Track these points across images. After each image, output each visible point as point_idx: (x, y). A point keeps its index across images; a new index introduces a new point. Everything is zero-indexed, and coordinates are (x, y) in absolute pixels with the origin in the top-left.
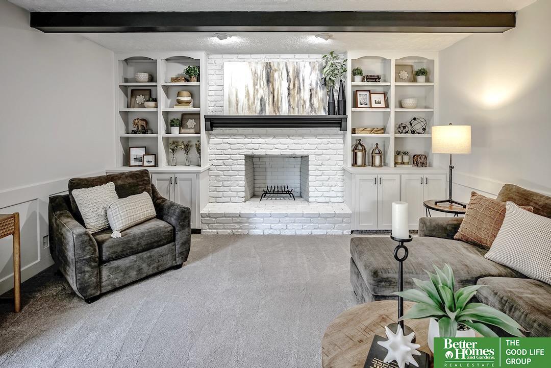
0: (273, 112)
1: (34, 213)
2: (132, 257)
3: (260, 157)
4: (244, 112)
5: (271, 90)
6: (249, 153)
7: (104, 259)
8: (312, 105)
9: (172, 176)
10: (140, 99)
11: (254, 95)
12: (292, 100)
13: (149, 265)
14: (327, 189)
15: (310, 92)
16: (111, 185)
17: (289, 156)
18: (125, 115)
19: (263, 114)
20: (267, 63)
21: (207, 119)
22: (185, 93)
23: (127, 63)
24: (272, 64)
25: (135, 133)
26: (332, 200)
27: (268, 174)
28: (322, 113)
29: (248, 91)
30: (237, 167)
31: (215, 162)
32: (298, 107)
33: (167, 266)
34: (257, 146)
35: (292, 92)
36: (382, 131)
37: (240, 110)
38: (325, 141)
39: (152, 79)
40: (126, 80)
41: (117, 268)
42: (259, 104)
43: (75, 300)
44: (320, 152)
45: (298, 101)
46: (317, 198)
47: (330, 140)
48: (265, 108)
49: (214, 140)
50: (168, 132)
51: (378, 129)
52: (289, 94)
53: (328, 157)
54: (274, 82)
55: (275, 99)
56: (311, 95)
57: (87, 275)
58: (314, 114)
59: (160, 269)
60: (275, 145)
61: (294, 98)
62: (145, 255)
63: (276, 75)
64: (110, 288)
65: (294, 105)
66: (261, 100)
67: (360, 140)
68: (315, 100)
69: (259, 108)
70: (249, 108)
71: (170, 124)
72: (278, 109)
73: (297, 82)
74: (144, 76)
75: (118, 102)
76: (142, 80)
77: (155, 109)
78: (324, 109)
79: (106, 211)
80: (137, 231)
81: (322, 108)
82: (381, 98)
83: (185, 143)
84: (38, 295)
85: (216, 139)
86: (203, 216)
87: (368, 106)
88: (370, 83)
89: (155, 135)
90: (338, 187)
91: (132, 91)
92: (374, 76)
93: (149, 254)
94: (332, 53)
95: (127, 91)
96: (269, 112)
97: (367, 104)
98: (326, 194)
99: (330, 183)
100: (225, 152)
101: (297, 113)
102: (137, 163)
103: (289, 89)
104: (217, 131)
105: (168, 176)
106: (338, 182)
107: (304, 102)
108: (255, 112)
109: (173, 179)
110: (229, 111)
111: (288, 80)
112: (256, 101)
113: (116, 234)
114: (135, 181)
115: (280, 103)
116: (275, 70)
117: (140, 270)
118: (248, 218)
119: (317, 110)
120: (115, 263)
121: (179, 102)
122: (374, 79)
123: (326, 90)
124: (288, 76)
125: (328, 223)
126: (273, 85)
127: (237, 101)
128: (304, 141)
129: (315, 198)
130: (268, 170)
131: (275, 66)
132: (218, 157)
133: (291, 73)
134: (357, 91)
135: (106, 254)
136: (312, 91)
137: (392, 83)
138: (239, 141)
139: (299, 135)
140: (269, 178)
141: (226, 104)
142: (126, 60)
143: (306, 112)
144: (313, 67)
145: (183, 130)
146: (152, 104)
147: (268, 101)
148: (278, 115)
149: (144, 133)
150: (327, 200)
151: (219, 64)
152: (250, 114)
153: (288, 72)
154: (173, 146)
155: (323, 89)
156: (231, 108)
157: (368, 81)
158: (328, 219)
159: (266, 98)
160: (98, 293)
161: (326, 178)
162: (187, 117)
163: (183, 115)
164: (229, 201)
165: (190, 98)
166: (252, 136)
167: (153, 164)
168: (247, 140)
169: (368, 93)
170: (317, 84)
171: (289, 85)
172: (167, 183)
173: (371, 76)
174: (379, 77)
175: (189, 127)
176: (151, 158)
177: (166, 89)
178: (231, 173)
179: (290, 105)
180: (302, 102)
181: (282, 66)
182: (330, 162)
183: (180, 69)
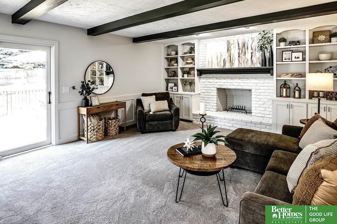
0: (230, 65)
1: (133, 104)
2: (156, 122)
3: (229, 89)
4: (215, 66)
5: (229, 55)
6: (219, 87)
7: (147, 120)
8: (252, 61)
9: (181, 95)
10: (173, 62)
11: (220, 58)
12: (240, 59)
13: (162, 126)
14: (264, 109)
15: (251, 54)
16: (154, 97)
17: (246, 90)
18: (167, 70)
19: (225, 67)
20: (227, 41)
21: (198, 70)
22: (190, 59)
23: (169, 48)
24: (230, 41)
25: (171, 77)
26: (266, 116)
27: (235, 99)
28: (258, 66)
29: (217, 56)
30: (213, 94)
31: (203, 91)
32: (244, 63)
33: (169, 129)
34: (222, 84)
35: (241, 55)
36: (300, 76)
37: (213, 66)
38: (262, 81)
39: (177, 54)
40: (168, 55)
41: (151, 124)
42: (223, 62)
43: (139, 132)
44: (258, 88)
45: (244, 60)
46: (257, 114)
47: (264, 81)
48: (226, 64)
49: (202, 80)
50: (183, 76)
51: (297, 75)
52: (239, 56)
53: (263, 91)
54: (231, 51)
55: (231, 59)
56: (252, 56)
57: (141, 124)
58: (253, 66)
59: (166, 129)
60: (232, 83)
61: (242, 58)
62: (160, 122)
63: (232, 46)
64: (148, 131)
65: (242, 61)
66: (224, 60)
67: (285, 81)
68: (254, 58)
69: (222, 64)
70: (218, 65)
71: (184, 73)
72: (233, 64)
73: (243, 50)
74: (174, 53)
75: (165, 64)
76: (173, 54)
77: (177, 67)
78: (260, 63)
79: (150, 105)
80: (158, 113)
81: (259, 63)
82: (300, 55)
83: (190, 82)
84: (131, 129)
85: (203, 80)
86: (193, 115)
87: (290, 60)
88: (292, 46)
89: (177, 78)
90: (270, 109)
91: (170, 59)
92: (295, 41)
93: (162, 122)
94: (264, 31)
95: (168, 59)
96: (228, 66)
97: (290, 59)
98: (262, 112)
99: (265, 106)
100: (207, 86)
101: (243, 66)
102: (171, 90)
103: (239, 54)
104: (203, 76)
105: (179, 96)
106: (270, 106)
107: (248, 60)
108: (221, 66)
109: (182, 97)
110: (208, 66)
111: (238, 49)
112: (221, 61)
113: (151, 113)
114: (163, 96)
115: (234, 61)
116: (232, 44)
117: (158, 128)
118: (214, 118)
119: (255, 64)
120: (151, 122)
121: (187, 63)
122: (295, 43)
123: (261, 52)
124: (239, 46)
125: (257, 127)
126: (230, 52)
127: (212, 61)
128: (249, 81)
129: (255, 114)
130: (234, 97)
131: (231, 42)
132: (204, 88)
133: (240, 45)
134: (283, 51)
135: (147, 119)
136: (252, 54)
137: (307, 45)
138: (214, 81)
139: (246, 78)
140: (235, 101)
141: (207, 63)
142: (168, 47)
143: (249, 65)
144: (254, 40)
145: (189, 76)
146: (176, 64)
147: (227, 60)
148: (232, 67)
149: (174, 77)
150: (263, 115)
151: (204, 44)
152: (218, 68)
153: (238, 44)
154: (184, 82)
155: (259, 52)
156: (209, 65)
157: (290, 45)
158: (256, 125)
159: (227, 59)
160: (145, 131)
161: (263, 103)
162: (191, 69)
163: (189, 69)
164: (209, 110)
165: (192, 61)
166: (220, 78)
167: (176, 90)
168: (217, 81)
169: (291, 52)
170: (255, 50)
171: (239, 51)
172: (179, 99)
173: (293, 42)
174: (299, 42)
175: (192, 74)
176: (176, 88)
177: (183, 58)
178: (210, 96)
179: (239, 62)
180: (246, 60)
181: (236, 41)
182: (265, 94)
183: (187, 48)
